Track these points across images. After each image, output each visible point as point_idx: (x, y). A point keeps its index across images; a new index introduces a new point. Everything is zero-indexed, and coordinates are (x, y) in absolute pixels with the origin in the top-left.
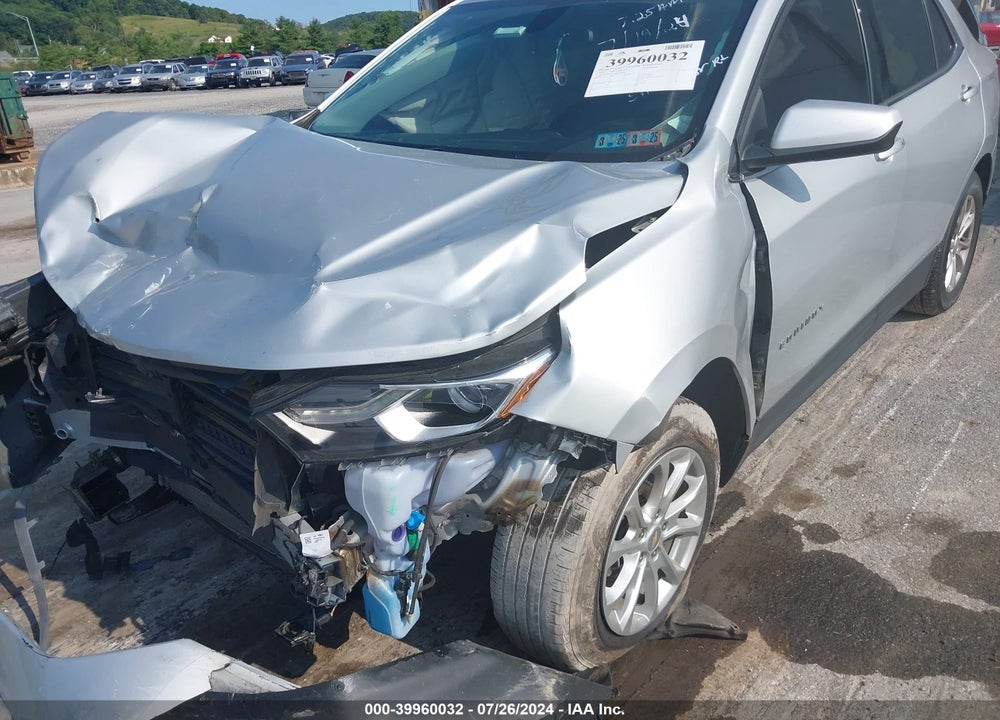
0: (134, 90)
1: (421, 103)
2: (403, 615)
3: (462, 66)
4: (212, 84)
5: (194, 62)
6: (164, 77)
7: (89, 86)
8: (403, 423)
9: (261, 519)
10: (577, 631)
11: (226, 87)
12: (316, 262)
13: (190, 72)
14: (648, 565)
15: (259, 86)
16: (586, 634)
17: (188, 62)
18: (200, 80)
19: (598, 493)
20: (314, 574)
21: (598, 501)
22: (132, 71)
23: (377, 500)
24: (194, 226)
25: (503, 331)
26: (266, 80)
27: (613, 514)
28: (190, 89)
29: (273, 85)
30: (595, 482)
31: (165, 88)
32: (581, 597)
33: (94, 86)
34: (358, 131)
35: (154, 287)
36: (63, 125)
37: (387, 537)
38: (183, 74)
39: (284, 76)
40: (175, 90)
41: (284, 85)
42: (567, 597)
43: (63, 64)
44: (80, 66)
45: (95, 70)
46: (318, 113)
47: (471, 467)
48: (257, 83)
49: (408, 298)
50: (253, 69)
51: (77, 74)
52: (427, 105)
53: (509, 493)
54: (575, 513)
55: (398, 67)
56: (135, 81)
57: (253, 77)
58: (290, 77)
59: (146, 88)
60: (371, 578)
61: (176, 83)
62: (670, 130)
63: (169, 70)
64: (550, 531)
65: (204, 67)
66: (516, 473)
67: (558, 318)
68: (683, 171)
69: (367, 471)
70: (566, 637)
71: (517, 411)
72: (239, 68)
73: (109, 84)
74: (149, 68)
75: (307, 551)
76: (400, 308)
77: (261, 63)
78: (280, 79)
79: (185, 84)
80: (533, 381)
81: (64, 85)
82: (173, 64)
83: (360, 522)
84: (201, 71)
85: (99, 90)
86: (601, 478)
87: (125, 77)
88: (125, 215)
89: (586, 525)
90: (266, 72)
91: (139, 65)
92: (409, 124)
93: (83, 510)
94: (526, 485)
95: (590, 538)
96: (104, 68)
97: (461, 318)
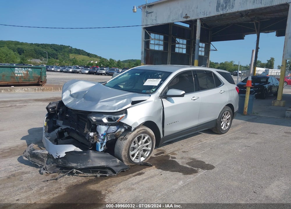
0: (70, 72)
1: (124, 83)
2: (101, 148)
3: (131, 78)
4: (90, 73)
5: (86, 67)
6: (78, 70)
7: (59, 70)
8: (105, 120)
9: (85, 132)
10: (125, 156)
11: (93, 74)
12: (99, 100)
13: (85, 70)
14: (139, 152)
15: (102, 75)
16: (126, 157)
17: (85, 67)
18: (87, 72)
19: (130, 135)
20: (90, 137)
21: (130, 137)
22: (71, 68)
23: (100, 130)
24: (84, 96)
25: (119, 110)
26: (104, 74)
27: (132, 139)
28: (84, 74)
29: (105, 75)
30: (130, 134)
31: (78, 73)
32: (126, 150)
33: (60, 70)
34: (113, 87)
35: (77, 103)
36: (52, 79)
37: (101, 135)
38: (83, 70)
39: (108, 73)
40: (80, 73)
41: (108, 75)
42: (124, 149)
43: (53, 64)
44: (57, 65)
45: (61, 66)
46: (107, 83)
47: (113, 128)
48: (101, 74)
49: (109, 105)
50: (101, 71)
51: (56, 67)
52: (125, 84)
53: (117, 133)
54: (127, 137)
55: (121, 77)
56: (71, 70)
57: (100, 72)
58: (110, 74)
59: (73, 72)
60: (97, 141)
61: (81, 72)
62: (153, 91)
63: (80, 68)
64: (123, 140)
65: (89, 69)
66: (119, 130)
67: (127, 110)
68: (150, 96)
69: (100, 126)
70: (123, 156)
71: (120, 121)
72: (97, 70)
73: (64, 70)
74: (75, 67)
75: (90, 135)
76: (108, 106)
77: (103, 69)
78: (107, 74)
79: (83, 72)
80: (122, 117)
81: (53, 69)
82: (81, 67)
83: (98, 133)
84: (88, 69)
85: (61, 71)
86: (131, 133)
87: (68, 69)
88: (75, 93)
89: (128, 139)
90: (104, 72)
91: (72, 66)
92: (122, 87)
93: (57, 137)
94: (120, 132)
95: (128, 141)
96: (64, 66)
97: (115, 108)
